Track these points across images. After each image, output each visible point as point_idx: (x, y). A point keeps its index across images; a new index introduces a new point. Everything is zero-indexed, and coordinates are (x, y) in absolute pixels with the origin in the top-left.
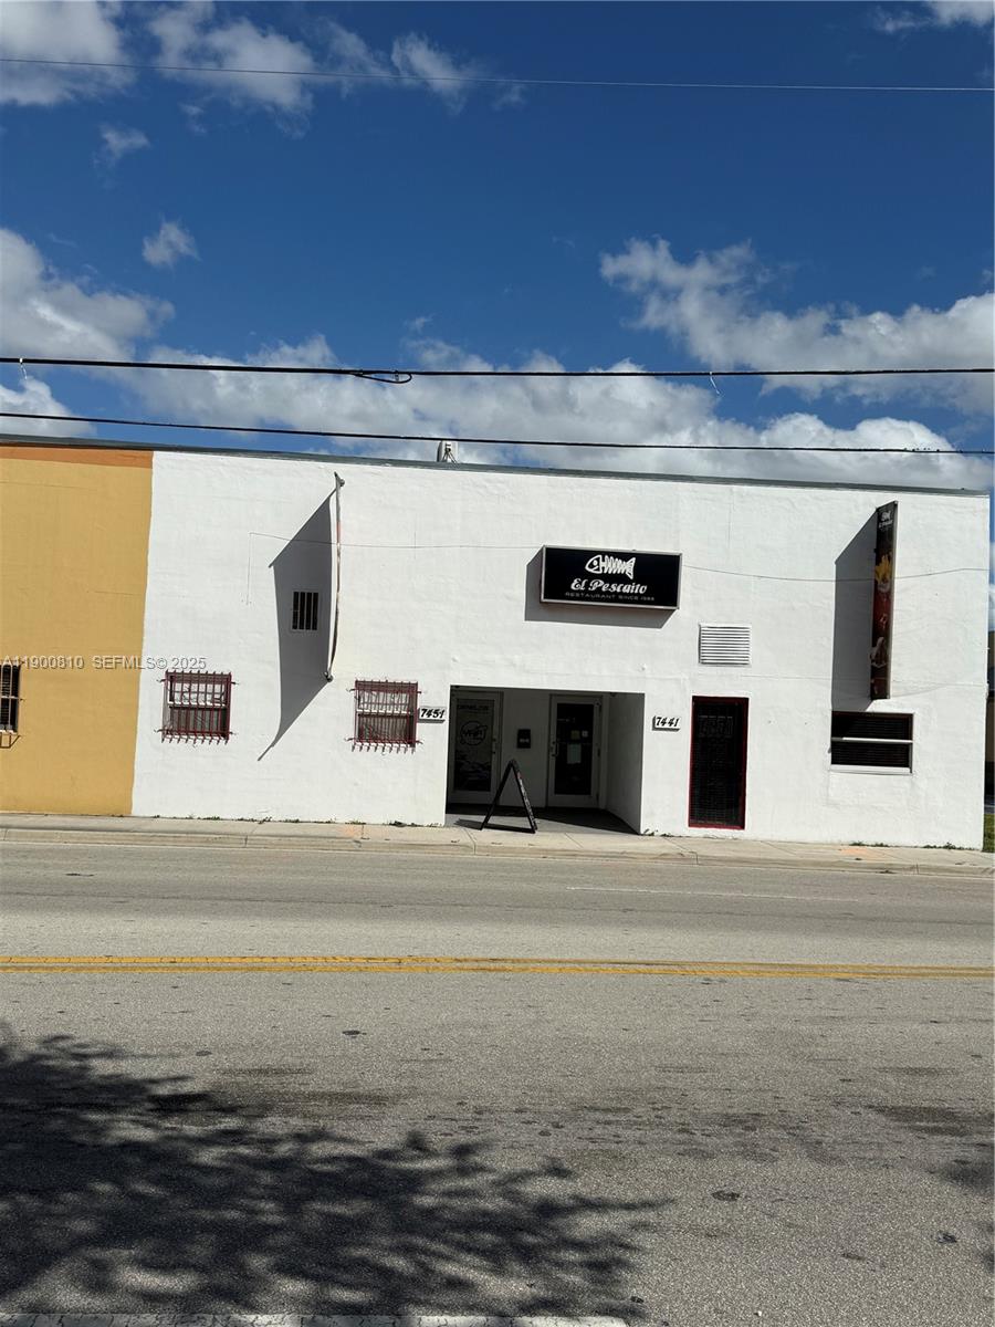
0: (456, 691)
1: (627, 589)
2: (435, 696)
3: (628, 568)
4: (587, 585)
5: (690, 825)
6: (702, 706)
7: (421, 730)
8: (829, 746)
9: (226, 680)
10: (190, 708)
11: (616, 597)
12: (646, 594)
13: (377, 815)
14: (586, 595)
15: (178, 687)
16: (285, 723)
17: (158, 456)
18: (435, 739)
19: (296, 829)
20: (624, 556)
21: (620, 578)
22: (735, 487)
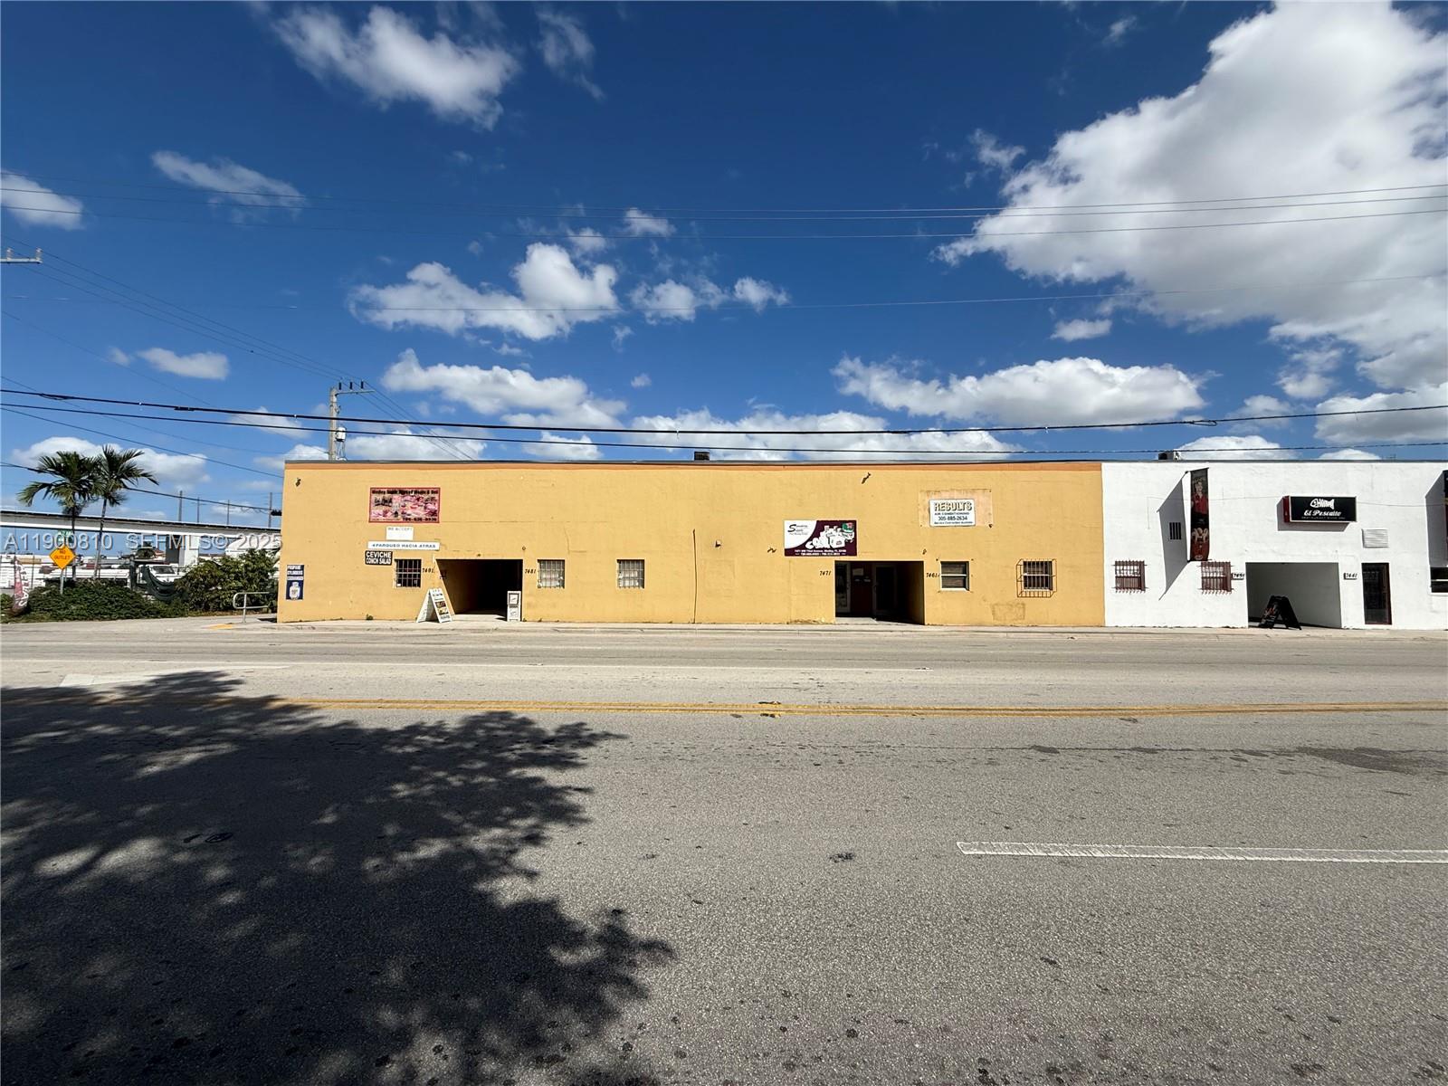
0: (1249, 565)
1: (1331, 514)
2: (1239, 568)
3: (1331, 504)
4: (1312, 513)
5: (1366, 623)
6: (1366, 567)
7: (1234, 584)
8: (1430, 584)
9: (1141, 565)
10: (1124, 577)
11: (1326, 518)
12: (1341, 516)
13: (1217, 623)
14: (1310, 518)
15: (1118, 568)
16: (1169, 585)
17: (1104, 465)
18: (1240, 587)
19: (1177, 630)
20: (1329, 499)
21: (1328, 509)
22: (1373, 464)
